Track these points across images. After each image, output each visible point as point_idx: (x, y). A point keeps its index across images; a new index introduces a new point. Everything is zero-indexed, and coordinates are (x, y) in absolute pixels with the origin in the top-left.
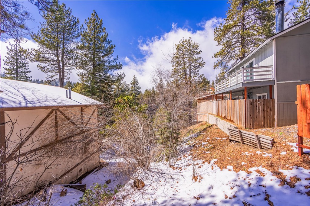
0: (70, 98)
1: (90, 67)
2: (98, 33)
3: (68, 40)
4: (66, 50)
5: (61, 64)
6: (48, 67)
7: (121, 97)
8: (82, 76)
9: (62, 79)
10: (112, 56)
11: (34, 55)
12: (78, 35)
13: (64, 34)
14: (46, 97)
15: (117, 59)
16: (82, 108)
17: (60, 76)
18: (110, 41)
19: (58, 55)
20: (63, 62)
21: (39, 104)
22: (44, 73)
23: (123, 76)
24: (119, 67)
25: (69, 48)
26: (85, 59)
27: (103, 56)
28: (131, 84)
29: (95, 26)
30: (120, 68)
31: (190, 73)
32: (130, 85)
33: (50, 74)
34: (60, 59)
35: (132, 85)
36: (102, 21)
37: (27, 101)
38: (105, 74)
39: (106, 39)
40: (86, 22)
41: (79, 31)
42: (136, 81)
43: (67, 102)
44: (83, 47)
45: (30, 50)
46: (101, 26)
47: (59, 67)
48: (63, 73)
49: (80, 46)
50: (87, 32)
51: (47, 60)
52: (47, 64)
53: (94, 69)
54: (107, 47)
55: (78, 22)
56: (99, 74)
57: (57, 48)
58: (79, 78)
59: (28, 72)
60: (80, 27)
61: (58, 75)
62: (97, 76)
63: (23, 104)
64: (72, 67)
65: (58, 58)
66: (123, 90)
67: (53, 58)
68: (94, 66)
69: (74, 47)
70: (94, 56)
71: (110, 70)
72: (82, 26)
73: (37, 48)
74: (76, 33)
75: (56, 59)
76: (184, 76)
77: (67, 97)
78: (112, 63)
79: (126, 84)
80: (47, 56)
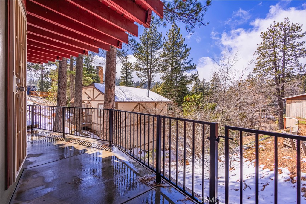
0: (149, 97)
1: (169, 70)
2: (176, 41)
3: (154, 52)
4: (153, 60)
5: (149, 71)
6: (142, 74)
7: (188, 96)
8: (163, 78)
9: (149, 82)
10: (188, 58)
11: (134, 67)
12: (161, 47)
13: (152, 48)
14: (136, 96)
15: (192, 61)
16: (156, 104)
17: (148, 80)
18: (185, 45)
19: (147, 64)
20: (151, 69)
21: (131, 100)
22: (139, 78)
23: (197, 75)
24: (193, 67)
25: (155, 58)
26: (165, 64)
27: (180, 60)
28: (211, 81)
29: (174, 35)
30: (194, 69)
31: (284, 65)
32: (210, 83)
33: (143, 79)
34: (149, 67)
35: (212, 83)
36: (179, 29)
37: (127, 99)
38: (181, 75)
39: (182, 44)
40: (167, 34)
41: (162, 43)
42: (217, 78)
43: (147, 99)
44: (164, 56)
45: (133, 64)
46: (179, 33)
47: (148, 73)
48: (150, 77)
49: (162, 54)
50: (168, 41)
51: (141, 69)
52: (142, 72)
53: (172, 72)
54: (183, 51)
55: (161, 36)
56: (176, 76)
57: (147, 60)
58: (161, 80)
59: (132, 78)
60: (163, 39)
61: (147, 79)
62: (174, 77)
63: (125, 100)
64: (156, 72)
65: (148, 67)
66: (202, 88)
67: (144, 67)
68: (172, 69)
69: (158, 56)
70: (172, 60)
71: (185, 72)
72: (164, 38)
73: (136, 62)
74: (160, 45)
75: (146, 67)
76: (274, 70)
77: (147, 96)
78: (187, 64)
79: (205, 82)
80: (141, 66)
